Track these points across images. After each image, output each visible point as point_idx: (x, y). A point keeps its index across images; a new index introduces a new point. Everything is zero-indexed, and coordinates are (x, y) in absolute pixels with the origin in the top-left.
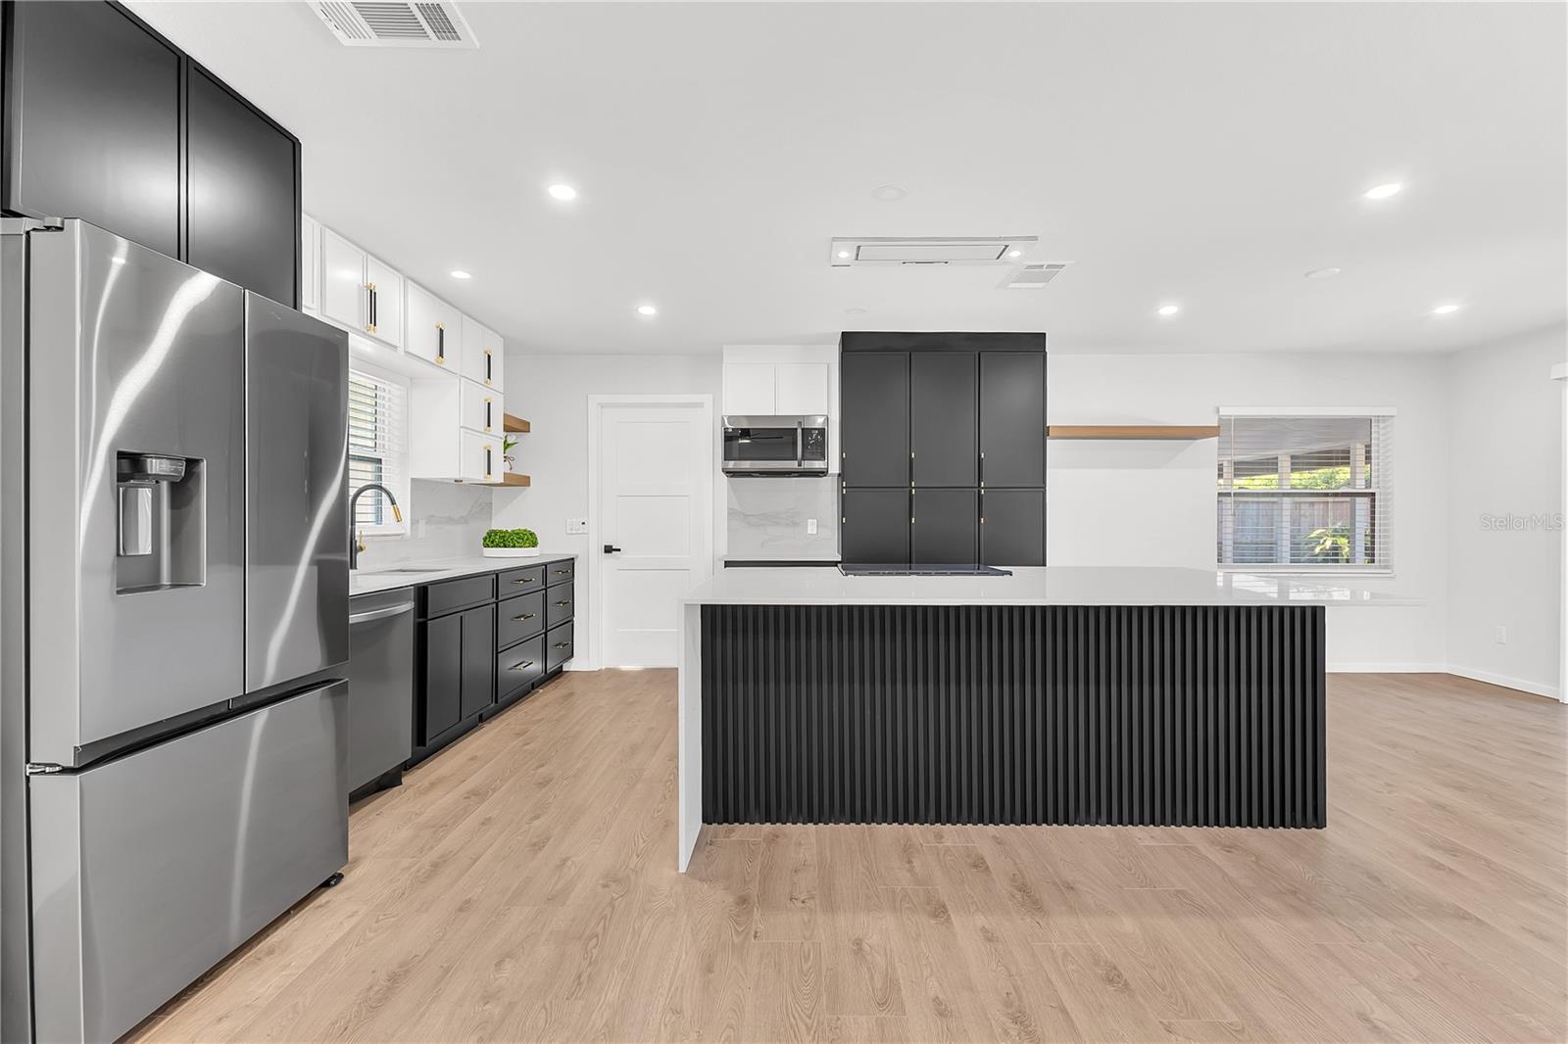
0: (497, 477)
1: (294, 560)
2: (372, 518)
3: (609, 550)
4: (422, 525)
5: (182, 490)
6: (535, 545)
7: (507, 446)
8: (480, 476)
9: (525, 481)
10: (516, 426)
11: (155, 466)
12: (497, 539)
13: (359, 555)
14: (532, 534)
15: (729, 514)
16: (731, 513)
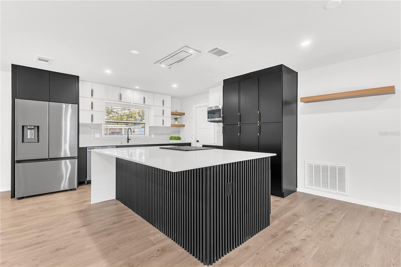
0: (168, 125)
12: (173, 138)
15: (217, 133)
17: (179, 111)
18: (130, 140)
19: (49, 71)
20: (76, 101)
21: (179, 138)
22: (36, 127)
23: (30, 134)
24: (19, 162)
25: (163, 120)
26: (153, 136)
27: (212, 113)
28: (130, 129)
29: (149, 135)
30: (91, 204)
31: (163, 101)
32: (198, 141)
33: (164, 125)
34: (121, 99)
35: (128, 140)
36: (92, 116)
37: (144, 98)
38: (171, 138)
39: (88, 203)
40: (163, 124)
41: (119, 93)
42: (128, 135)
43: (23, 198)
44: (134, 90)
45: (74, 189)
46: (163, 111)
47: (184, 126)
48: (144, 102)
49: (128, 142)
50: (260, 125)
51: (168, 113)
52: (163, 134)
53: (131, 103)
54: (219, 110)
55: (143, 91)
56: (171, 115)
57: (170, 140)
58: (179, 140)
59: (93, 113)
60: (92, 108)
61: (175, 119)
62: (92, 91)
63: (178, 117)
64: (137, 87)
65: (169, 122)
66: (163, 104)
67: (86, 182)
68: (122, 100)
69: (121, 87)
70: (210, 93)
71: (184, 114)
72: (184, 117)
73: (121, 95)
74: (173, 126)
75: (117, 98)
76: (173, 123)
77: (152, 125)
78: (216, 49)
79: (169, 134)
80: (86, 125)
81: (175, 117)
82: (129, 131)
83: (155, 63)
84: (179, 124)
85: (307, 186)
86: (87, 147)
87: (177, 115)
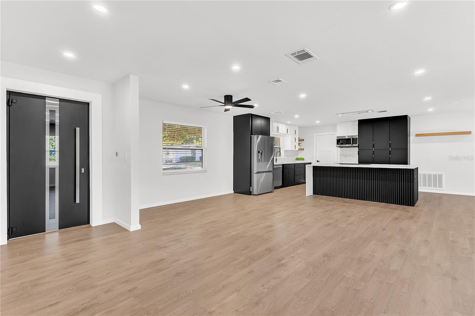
0: (297, 149)
1: (269, 162)
2: (279, 156)
3: (318, 161)
4: (286, 157)
5: (262, 154)
6: (304, 160)
7: (299, 144)
8: (294, 149)
9: (303, 149)
10: (301, 140)
11: (260, 152)
12: (297, 159)
13: (277, 161)
14: (303, 158)
15: (340, 155)
16: (341, 155)
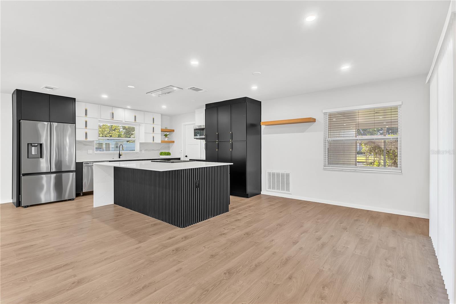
17: (168, 128)
18: (121, 155)
19: (50, 95)
20: (73, 121)
21: (169, 154)
22: (39, 145)
23: (34, 151)
24: (24, 175)
25: (153, 137)
26: (143, 152)
27: (198, 131)
28: (121, 145)
29: (140, 151)
30: (94, 207)
31: (153, 119)
32: (186, 156)
33: (155, 142)
34: (113, 117)
35: (120, 155)
36: (86, 134)
37: (135, 117)
38: (161, 154)
39: (92, 207)
40: (153, 141)
41: (111, 112)
42: (119, 151)
43: (28, 206)
44: (126, 109)
45: (73, 199)
46: (153, 128)
47: (173, 142)
48: (135, 120)
49: (119, 158)
50: (232, 142)
51: (158, 130)
52: (153, 150)
53: (122, 121)
54: (203, 129)
55: (134, 110)
56: (161, 131)
57: (161, 156)
58: (169, 155)
59: (87, 131)
60: (86, 126)
61: (165, 135)
62: (86, 111)
63: (168, 133)
64: (129, 107)
65: (159, 139)
66: (153, 122)
67: (82, 194)
68: (114, 119)
69: (114, 107)
70: (196, 113)
71: (173, 131)
72: (174, 133)
73: (113, 114)
74: (163, 142)
75: (109, 117)
76: (162, 140)
77: (143, 141)
78: (194, 88)
79: (159, 150)
80: (81, 142)
81: (165, 134)
82: (120, 147)
83: (147, 93)
84: (169, 140)
85: (267, 190)
86: (82, 162)
87: (167, 132)
